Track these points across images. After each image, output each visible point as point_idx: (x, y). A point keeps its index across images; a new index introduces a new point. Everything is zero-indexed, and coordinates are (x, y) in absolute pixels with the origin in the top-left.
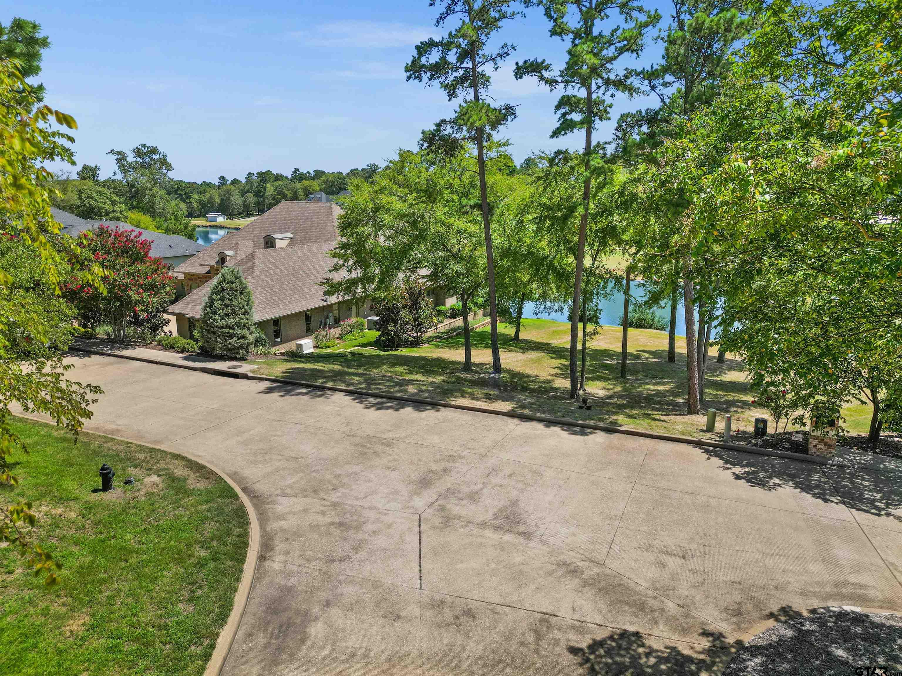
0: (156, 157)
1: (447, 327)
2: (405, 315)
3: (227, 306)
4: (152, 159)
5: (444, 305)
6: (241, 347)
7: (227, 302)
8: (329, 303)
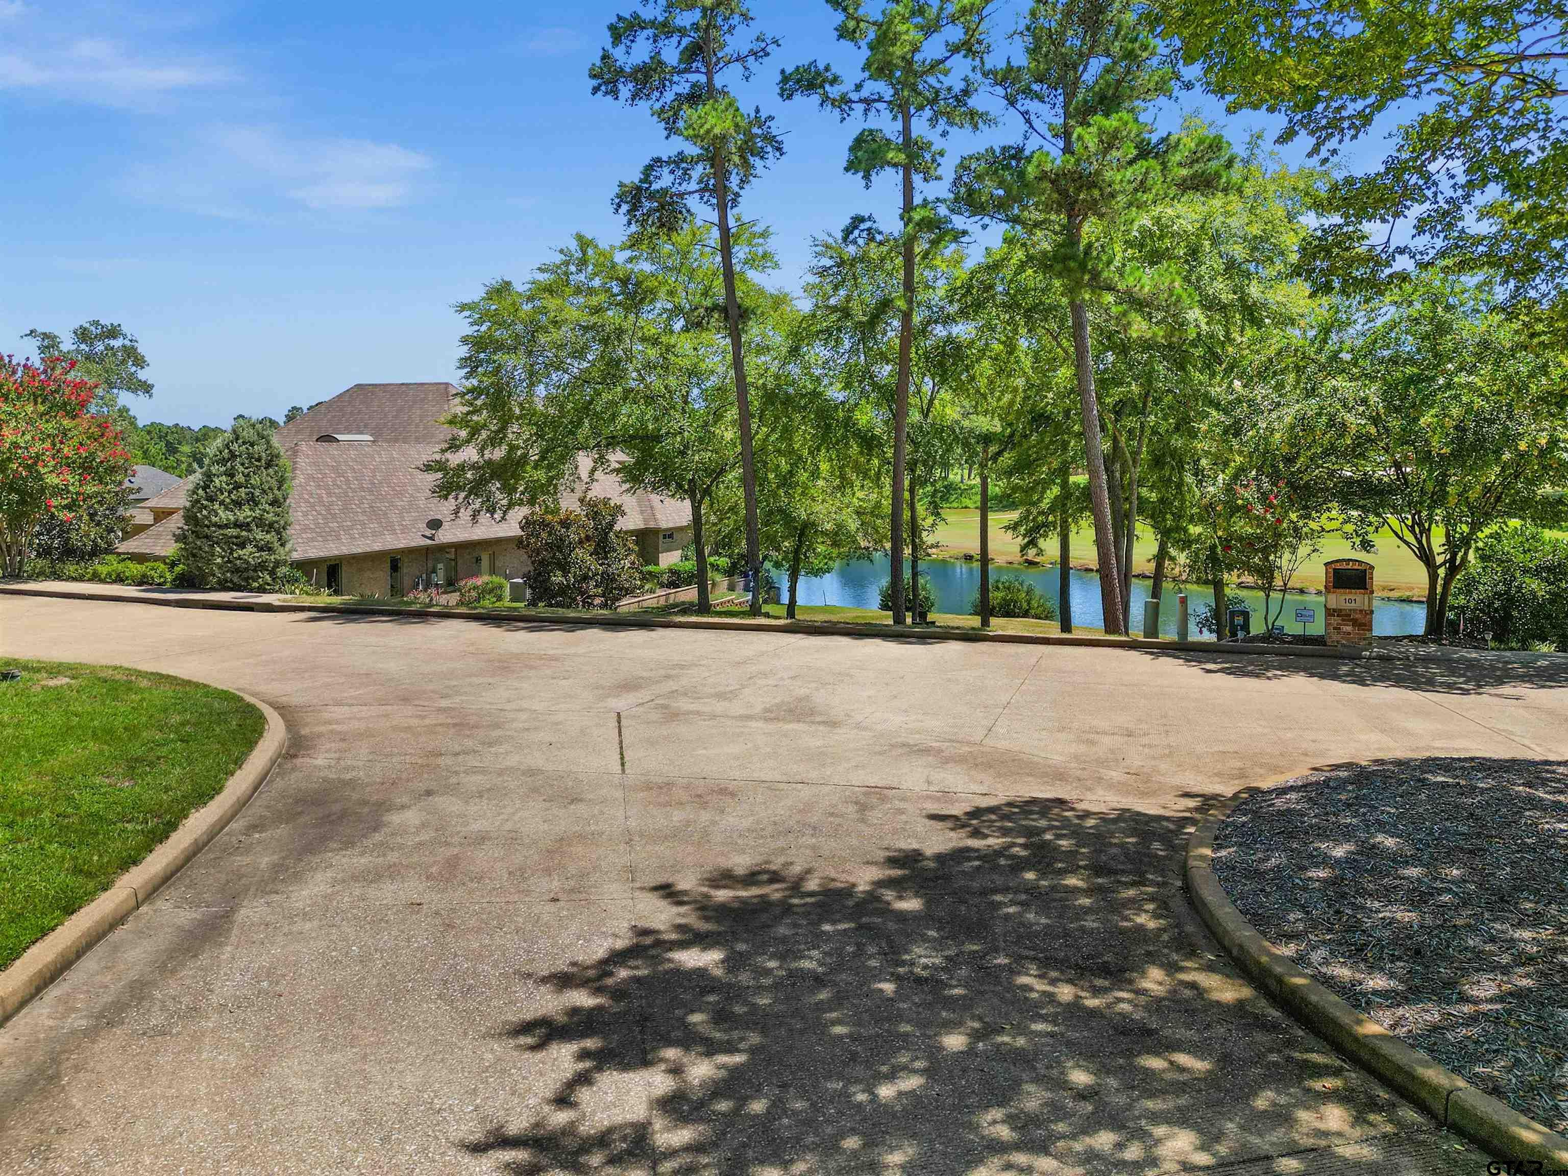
0: (117, 343)
1: (662, 601)
2: (583, 556)
3: (237, 486)
4: (109, 348)
5: (657, 564)
6: (262, 566)
7: (240, 478)
8: (437, 542)
